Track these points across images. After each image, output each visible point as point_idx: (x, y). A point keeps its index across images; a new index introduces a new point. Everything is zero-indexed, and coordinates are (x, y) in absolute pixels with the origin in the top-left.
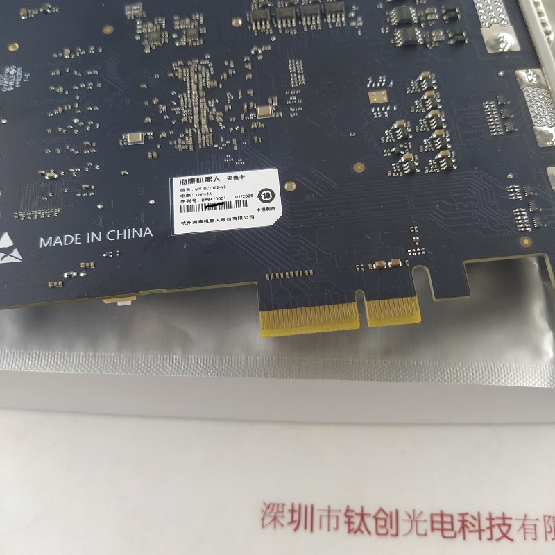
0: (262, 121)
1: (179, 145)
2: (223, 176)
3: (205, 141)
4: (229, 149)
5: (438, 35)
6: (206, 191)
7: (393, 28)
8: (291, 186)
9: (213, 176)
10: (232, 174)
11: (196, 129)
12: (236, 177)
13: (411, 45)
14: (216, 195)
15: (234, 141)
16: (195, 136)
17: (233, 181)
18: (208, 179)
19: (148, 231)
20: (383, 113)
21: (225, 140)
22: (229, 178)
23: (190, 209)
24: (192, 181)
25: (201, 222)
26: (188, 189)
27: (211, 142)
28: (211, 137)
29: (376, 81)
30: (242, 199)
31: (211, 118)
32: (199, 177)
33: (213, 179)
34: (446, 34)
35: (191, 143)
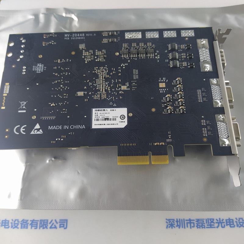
0: (123, 91)
1: (95, 97)
2: (109, 109)
3: (104, 96)
4: (112, 100)
5: (185, 64)
6: (103, 114)
7: (170, 60)
8: (131, 115)
9: (106, 109)
10: (112, 109)
11: (101, 92)
12: (113, 110)
13: (175, 67)
14: (106, 116)
15: (113, 98)
16: (101, 94)
17: (112, 111)
18: (104, 110)
19: (84, 127)
20: (163, 91)
21: (110, 97)
22: (111, 110)
23: (98, 120)
24: (99, 110)
25: (101, 124)
26: (97, 113)
27: (106, 98)
28: (106, 95)
29: (162, 79)
30: (114, 118)
31: (106, 89)
32: (101, 109)
33: (106, 110)
34: (187, 64)
35: (99, 97)
